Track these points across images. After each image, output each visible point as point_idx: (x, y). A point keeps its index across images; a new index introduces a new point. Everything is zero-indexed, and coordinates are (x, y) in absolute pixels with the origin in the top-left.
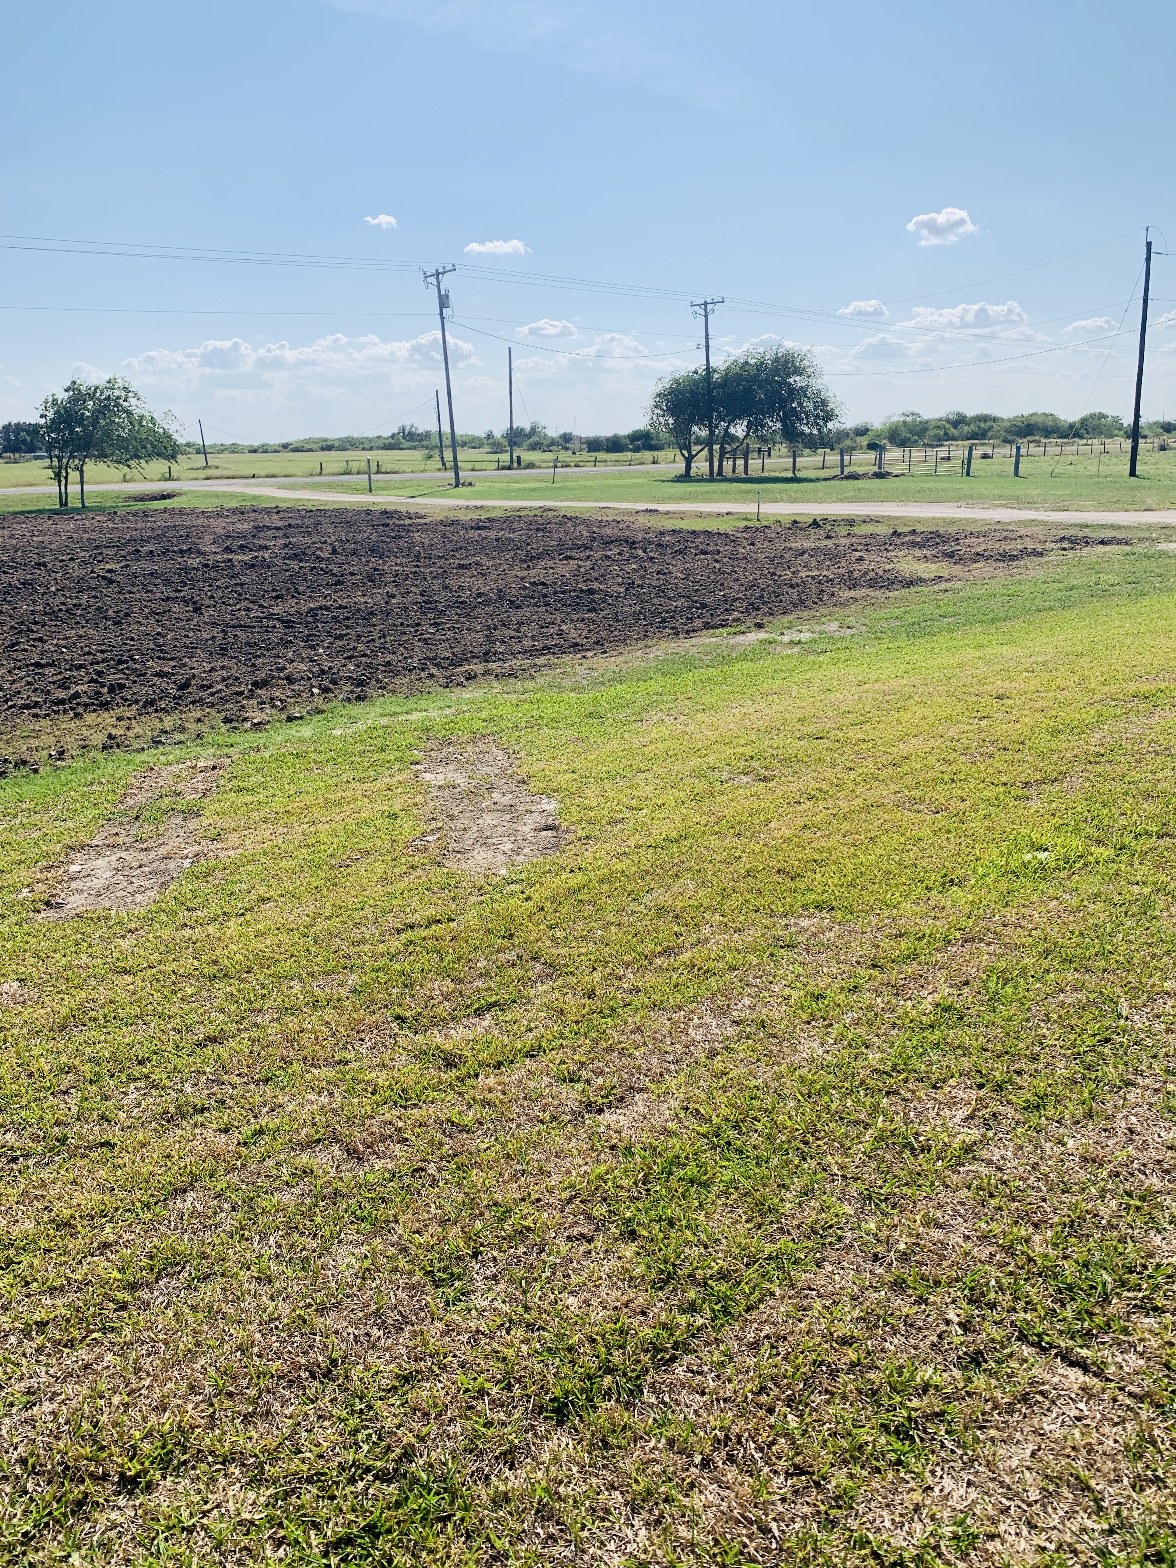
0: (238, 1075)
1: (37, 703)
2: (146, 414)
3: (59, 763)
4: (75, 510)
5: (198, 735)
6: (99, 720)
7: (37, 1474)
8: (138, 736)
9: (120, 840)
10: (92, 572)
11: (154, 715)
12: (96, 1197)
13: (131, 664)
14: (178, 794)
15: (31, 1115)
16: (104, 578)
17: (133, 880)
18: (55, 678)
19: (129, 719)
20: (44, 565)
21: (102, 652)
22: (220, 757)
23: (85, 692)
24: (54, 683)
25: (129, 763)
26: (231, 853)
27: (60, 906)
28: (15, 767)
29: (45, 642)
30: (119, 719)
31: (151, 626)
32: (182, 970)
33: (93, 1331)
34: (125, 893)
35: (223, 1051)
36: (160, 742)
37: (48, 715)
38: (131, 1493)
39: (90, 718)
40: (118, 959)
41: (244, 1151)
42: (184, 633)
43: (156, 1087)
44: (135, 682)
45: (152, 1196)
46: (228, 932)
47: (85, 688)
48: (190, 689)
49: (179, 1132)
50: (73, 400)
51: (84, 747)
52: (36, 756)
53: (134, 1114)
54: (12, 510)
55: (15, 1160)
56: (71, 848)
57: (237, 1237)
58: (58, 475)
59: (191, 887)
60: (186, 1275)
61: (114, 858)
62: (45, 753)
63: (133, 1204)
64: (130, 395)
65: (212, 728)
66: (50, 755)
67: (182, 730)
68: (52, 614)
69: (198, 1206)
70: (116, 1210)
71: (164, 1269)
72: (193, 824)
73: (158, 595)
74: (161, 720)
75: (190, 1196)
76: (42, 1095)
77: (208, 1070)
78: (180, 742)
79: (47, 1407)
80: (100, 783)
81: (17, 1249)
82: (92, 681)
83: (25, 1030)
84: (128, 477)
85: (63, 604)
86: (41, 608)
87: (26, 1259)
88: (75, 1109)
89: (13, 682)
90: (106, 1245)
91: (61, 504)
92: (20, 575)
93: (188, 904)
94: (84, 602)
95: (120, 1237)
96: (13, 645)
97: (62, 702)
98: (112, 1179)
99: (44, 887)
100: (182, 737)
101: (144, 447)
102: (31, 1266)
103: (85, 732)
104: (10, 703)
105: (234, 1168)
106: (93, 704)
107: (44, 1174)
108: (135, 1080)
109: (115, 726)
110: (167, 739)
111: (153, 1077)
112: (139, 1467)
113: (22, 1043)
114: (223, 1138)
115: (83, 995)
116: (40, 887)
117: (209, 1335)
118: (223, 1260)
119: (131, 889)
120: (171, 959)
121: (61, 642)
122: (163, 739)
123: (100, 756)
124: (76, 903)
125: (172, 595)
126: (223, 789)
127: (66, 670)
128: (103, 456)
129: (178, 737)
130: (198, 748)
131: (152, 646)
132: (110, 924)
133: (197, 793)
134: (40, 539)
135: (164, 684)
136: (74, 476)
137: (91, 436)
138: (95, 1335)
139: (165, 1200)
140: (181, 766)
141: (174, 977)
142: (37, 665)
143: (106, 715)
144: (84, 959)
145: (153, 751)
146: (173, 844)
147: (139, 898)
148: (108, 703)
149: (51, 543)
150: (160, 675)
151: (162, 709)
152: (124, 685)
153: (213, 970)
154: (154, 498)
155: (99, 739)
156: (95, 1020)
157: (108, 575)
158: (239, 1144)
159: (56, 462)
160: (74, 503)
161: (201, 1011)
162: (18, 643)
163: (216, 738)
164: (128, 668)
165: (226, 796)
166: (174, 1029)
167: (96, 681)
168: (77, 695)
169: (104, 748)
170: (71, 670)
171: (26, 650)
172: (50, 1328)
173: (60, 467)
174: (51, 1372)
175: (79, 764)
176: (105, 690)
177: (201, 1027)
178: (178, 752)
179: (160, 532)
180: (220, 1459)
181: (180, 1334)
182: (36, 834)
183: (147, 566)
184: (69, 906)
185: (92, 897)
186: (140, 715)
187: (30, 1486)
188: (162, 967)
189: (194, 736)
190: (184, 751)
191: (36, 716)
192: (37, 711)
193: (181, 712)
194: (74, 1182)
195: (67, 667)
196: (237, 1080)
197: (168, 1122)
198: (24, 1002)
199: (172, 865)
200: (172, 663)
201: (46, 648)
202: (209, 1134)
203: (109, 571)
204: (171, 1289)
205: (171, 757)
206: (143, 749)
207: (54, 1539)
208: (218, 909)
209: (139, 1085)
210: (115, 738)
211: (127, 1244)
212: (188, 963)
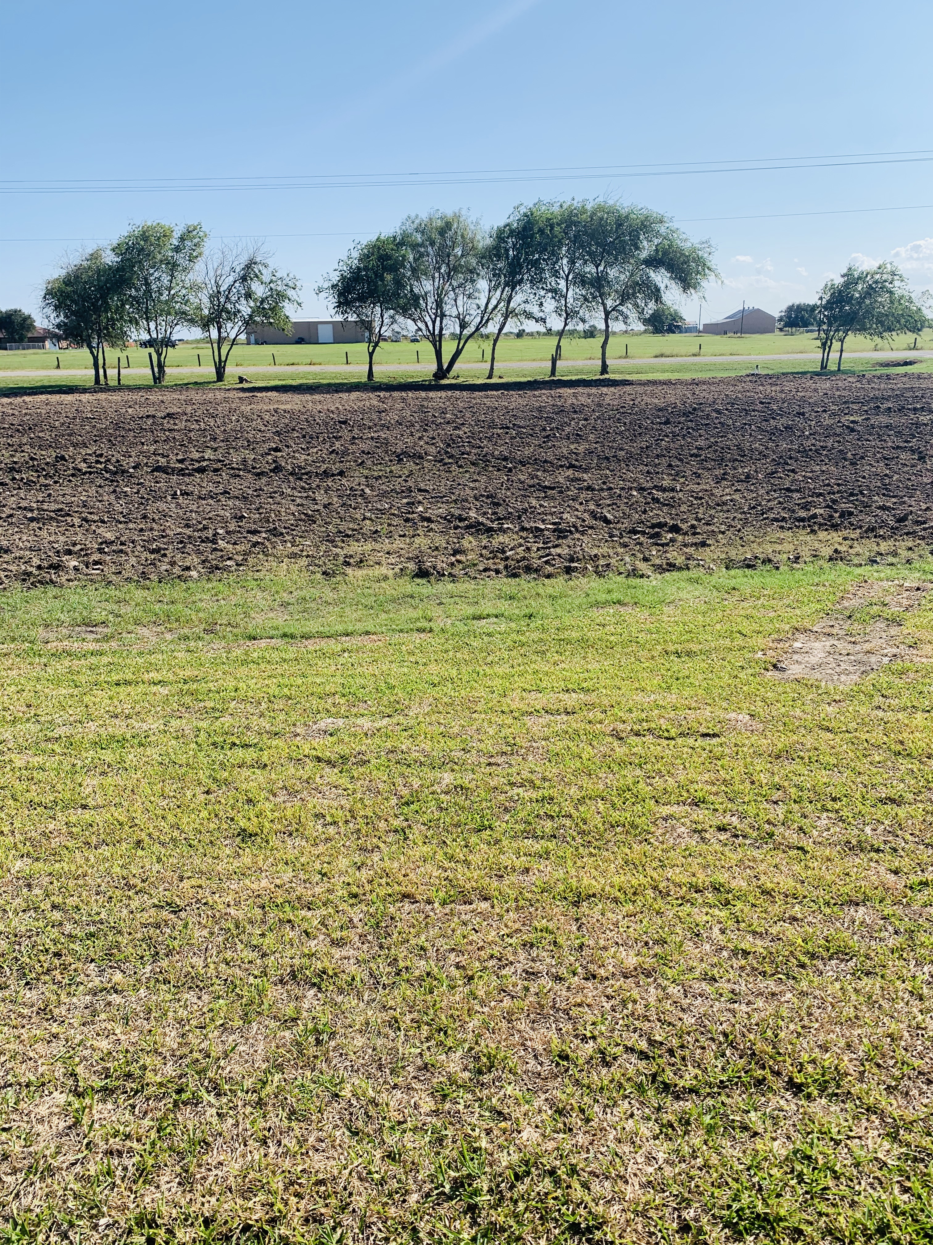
0: (911, 834)
1: (784, 518)
2: (906, 294)
3: (795, 565)
4: (833, 373)
5: (908, 561)
6: (829, 537)
7: (733, 1047)
8: (858, 555)
9: (834, 631)
10: (839, 422)
11: (873, 539)
12: (791, 883)
13: (860, 497)
14: (885, 605)
15: (751, 810)
16: (848, 427)
17: (841, 663)
18: (800, 501)
19: (853, 539)
20: (803, 414)
21: (839, 485)
22: (924, 581)
23: (821, 515)
24: (799, 505)
25: (848, 573)
26: (924, 660)
27: (783, 670)
28: (762, 563)
29: (796, 473)
30: (845, 539)
31: (881, 468)
32: (874, 741)
33: (779, 973)
34: (833, 672)
35: (902, 812)
36: (875, 561)
37: (791, 528)
38: (795, 1095)
39: (822, 535)
40: (824, 719)
41: (909, 892)
42: (907, 476)
43: (844, 821)
44: (861, 511)
45: (832, 898)
46: (915, 722)
47: (822, 511)
48: (906, 523)
49: (858, 860)
50: (847, 285)
51: (815, 556)
52: (779, 557)
53: (824, 835)
54: (784, 371)
55: (736, 836)
56: (797, 629)
57: (896, 955)
58: (824, 345)
59: (887, 679)
60: (853, 965)
61: (828, 644)
62: (785, 556)
63: (818, 898)
64: (896, 278)
65: (920, 556)
66: (789, 558)
67: (895, 554)
68: (804, 452)
69: (867, 919)
70: (805, 897)
71: (836, 953)
72: (894, 630)
73: (890, 444)
74: (878, 544)
75: (862, 910)
76: (759, 799)
77: (886, 822)
78: (892, 564)
79: (744, 1008)
80: (824, 585)
81: (734, 896)
82: (828, 506)
83: (751, 751)
84: (879, 347)
85: (813, 445)
86: (796, 447)
87: (739, 905)
88: (781, 817)
89: (769, 501)
90: (795, 919)
91: (822, 368)
92: (784, 421)
93: (883, 692)
94: (829, 445)
95: (806, 917)
96: (773, 473)
97: (802, 520)
98: (804, 875)
99: (774, 654)
100: (894, 560)
101: (898, 322)
102: (742, 911)
103: (817, 545)
104: (765, 516)
105: (900, 903)
106: (826, 524)
107: (756, 853)
108: (828, 811)
109: (840, 544)
110: (882, 560)
111: (841, 813)
112: (804, 1080)
113: (749, 760)
114: (892, 877)
115: (795, 738)
116: (770, 653)
117: (867, 1015)
118: (884, 966)
119: (838, 669)
120: (865, 730)
121: (808, 474)
122: (878, 559)
123: (826, 565)
124: (795, 670)
125: (901, 445)
126: (923, 607)
127: (809, 496)
128: (863, 329)
129: (891, 559)
130: (907, 572)
131: (879, 484)
132: (820, 692)
133: (901, 606)
134: (802, 394)
135: (884, 516)
136: (836, 345)
137: (856, 313)
138: (780, 976)
139: (841, 905)
140: (890, 583)
141: (866, 744)
142: (788, 490)
143: (834, 534)
144: (798, 713)
145: (869, 568)
146: (875, 643)
147: (843, 678)
148: (837, 525)
149: (810, 398)
150: (883, 508)
151: (880, 536)
152: (853, 513)
153: (899, 747)
154: (898, 364)
155: (827, 552)
156: (802, 758)
157: (851, 425)
158: (906, 886)
159: (823, 335)
160: (832, 366)
161: (886, 776)
162: (777, 472)
163: (923, 566)
164: (857, 500)
165: (925, 613)
166: (862, 783)
167: (831, 507)
168: (815, 516)
169: (831, 559)
170: (812, 496)
171: (781, 478)
172: (750, 957)
173: (827, 338)
174: (749, 986)
175: (810, 568)
176: (837, 515)
177: (884, 788)
178: (889, 571)
179: (898, 393)
180: (865, 1106)
181: (843, 1004)
182: (772, 615)
183: (884, 419)
184: (790, 672)
185: (808, 669)
186: (861, 538)
187: (728, 1053)
188: (857, 734)
189: (904, 561)
190: (895, 571)
191: (782, 527)
192: (783, 524)
193: (895, 540)
194: (776, 866)
195: (810, 493)
196: (908, 837)
197: (850, 849)
198: (752, 731)
199: (873, 659)
200: (894, 500)
201: (796, 477)
202: (882, 870)
203: (853, 422)
204: (839, 970)
205: (882, 575)
206: (861, 565)
207: (740, 1096)
208: (908, 702)
209: (830, 815)
210: (840, 553)
211: (810, 924)
212: (878, 736)
